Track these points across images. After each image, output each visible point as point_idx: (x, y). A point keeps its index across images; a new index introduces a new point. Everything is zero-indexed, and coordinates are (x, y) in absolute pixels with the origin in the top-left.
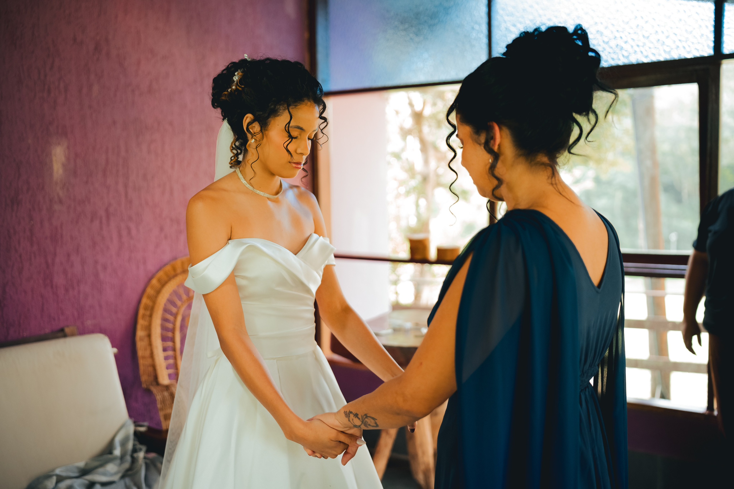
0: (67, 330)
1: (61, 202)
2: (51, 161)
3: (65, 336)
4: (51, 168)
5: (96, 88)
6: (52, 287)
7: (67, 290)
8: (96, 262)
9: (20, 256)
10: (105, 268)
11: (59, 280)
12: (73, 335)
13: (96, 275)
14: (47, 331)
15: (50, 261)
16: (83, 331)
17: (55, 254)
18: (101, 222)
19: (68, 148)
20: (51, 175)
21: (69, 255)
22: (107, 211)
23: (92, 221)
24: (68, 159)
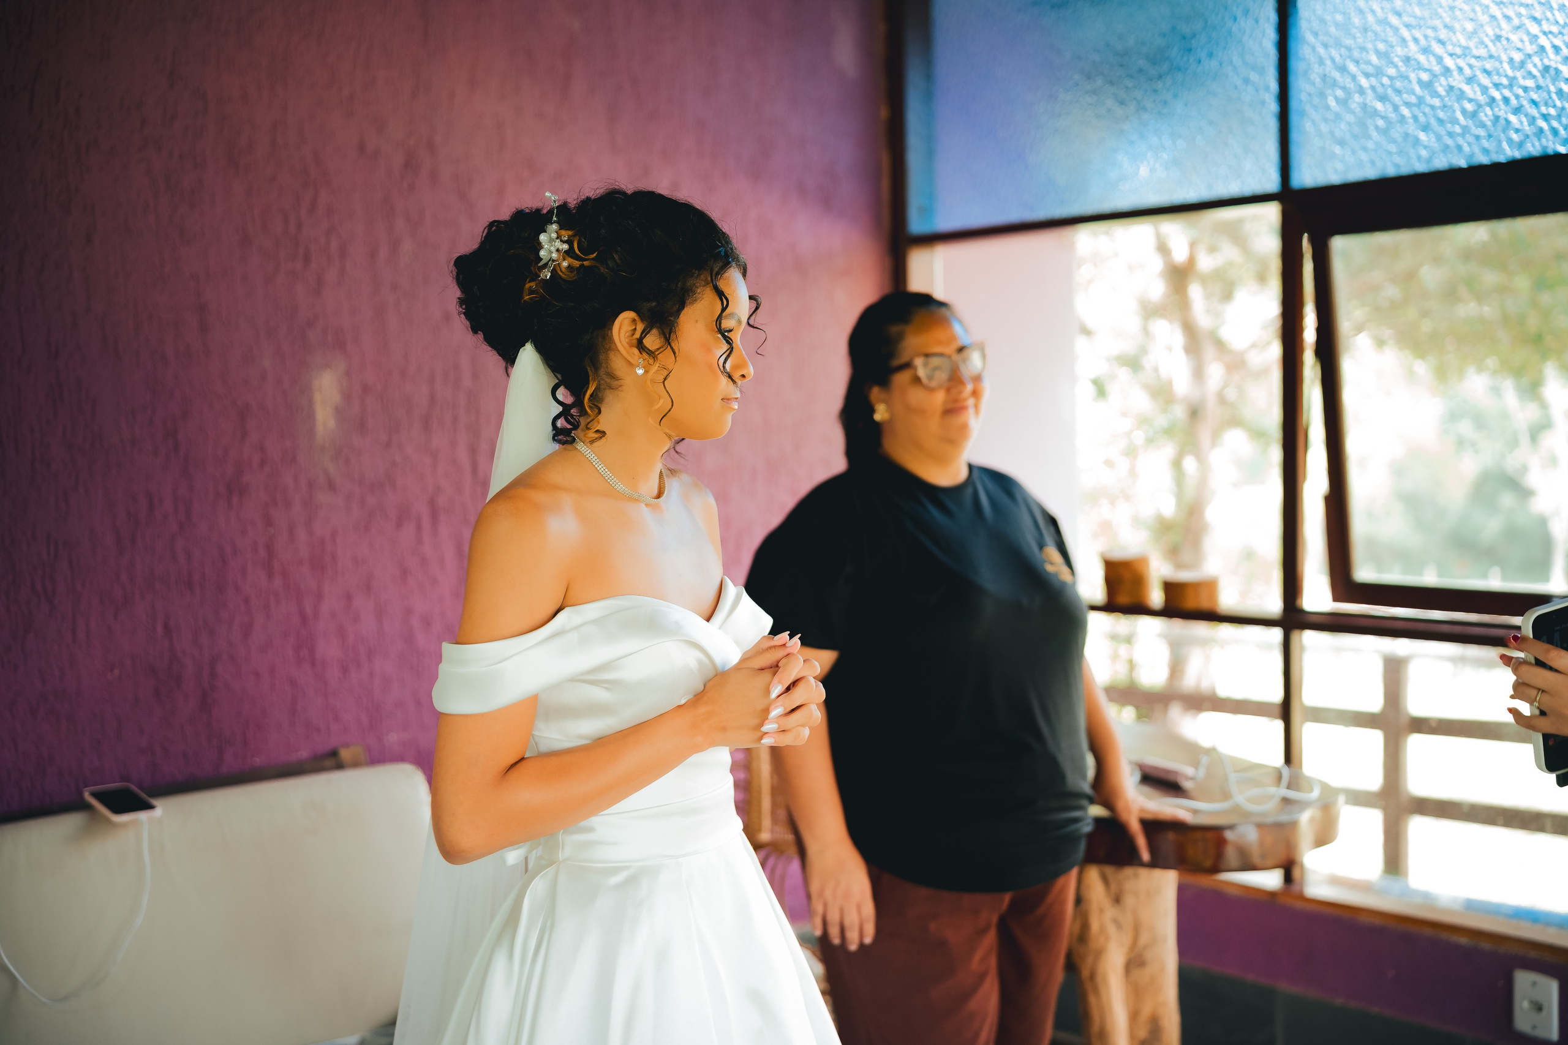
0: (345, 754)
1: (332, 486)
2: (311, 403)
3: (340, 766)
4: (311, 416)
5: (407, 246)
6: (313, 664)
7: (345, 670)
8: (408, 611)
9: (247, 601)
10: (427, 622)
11: (329, 649)
12: (356, 764)
13: (409, 638)
14: (304, 754)
15: (309, 610)
16: (377, 757)
17: (319, 596)
18: (419, 528)
19: (348, 374)
20: (312, 431)
21: (349, 597)
22: (432, 503)
23: (399, 524)
24: (347, 396)
